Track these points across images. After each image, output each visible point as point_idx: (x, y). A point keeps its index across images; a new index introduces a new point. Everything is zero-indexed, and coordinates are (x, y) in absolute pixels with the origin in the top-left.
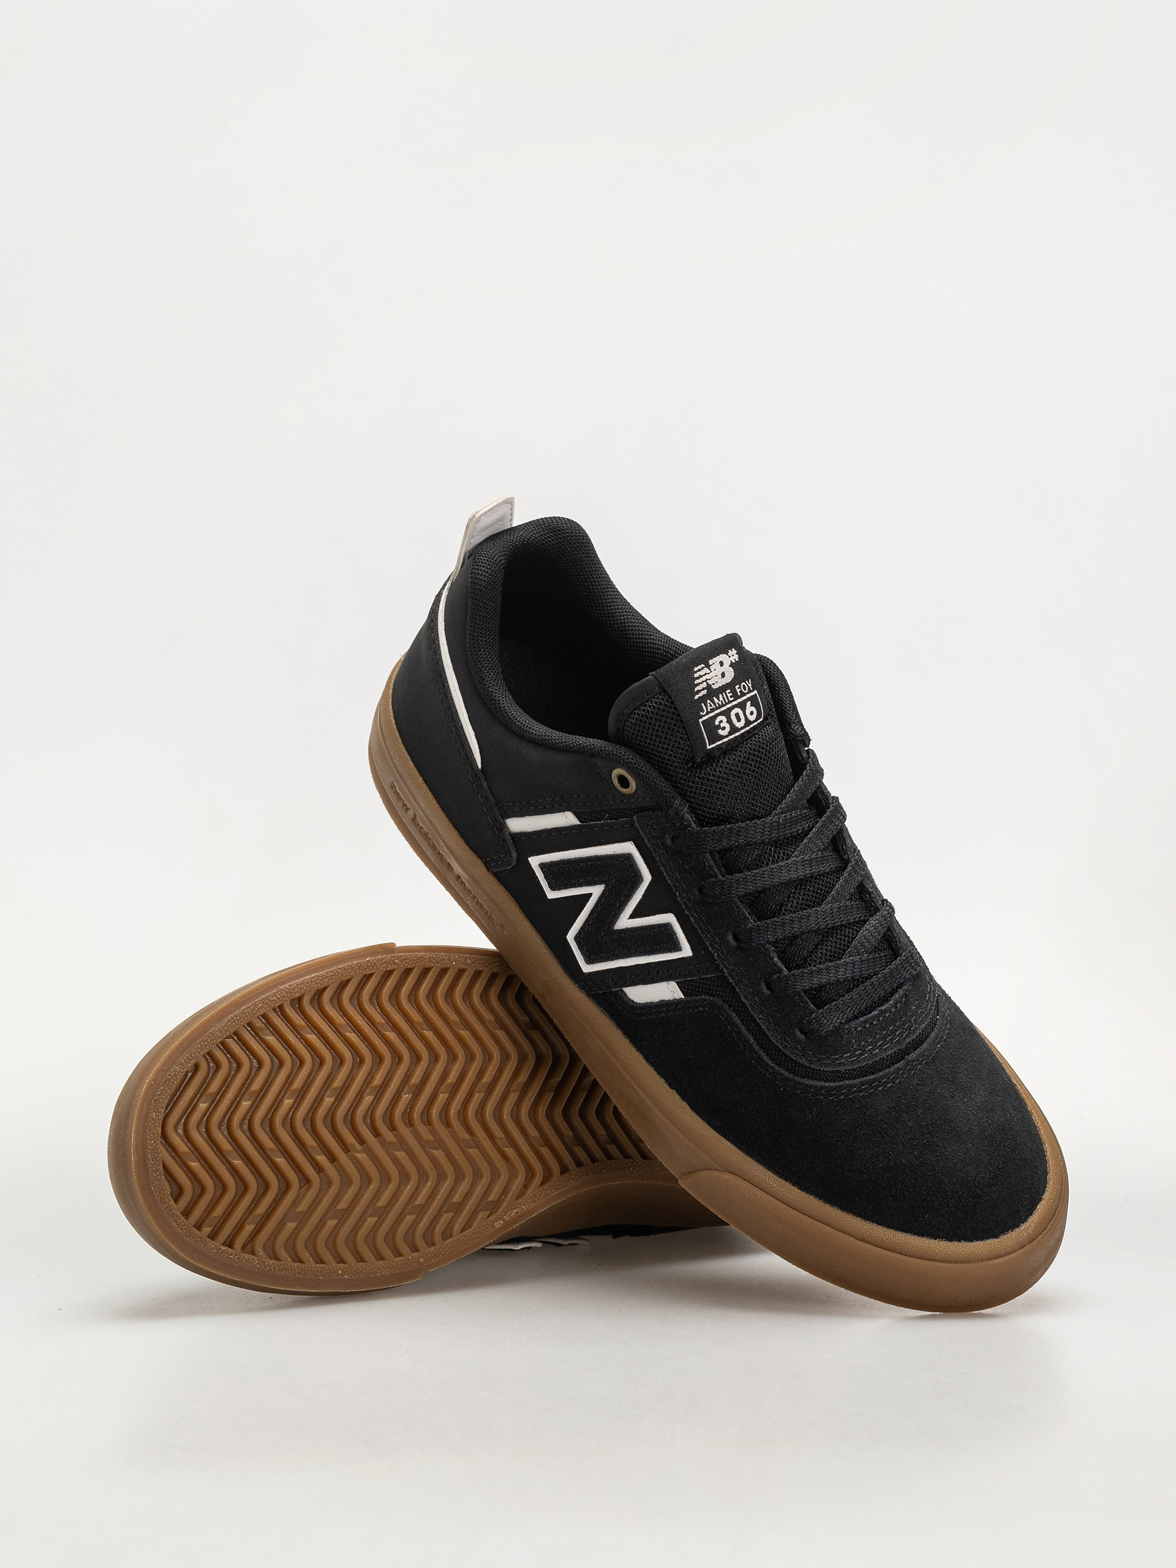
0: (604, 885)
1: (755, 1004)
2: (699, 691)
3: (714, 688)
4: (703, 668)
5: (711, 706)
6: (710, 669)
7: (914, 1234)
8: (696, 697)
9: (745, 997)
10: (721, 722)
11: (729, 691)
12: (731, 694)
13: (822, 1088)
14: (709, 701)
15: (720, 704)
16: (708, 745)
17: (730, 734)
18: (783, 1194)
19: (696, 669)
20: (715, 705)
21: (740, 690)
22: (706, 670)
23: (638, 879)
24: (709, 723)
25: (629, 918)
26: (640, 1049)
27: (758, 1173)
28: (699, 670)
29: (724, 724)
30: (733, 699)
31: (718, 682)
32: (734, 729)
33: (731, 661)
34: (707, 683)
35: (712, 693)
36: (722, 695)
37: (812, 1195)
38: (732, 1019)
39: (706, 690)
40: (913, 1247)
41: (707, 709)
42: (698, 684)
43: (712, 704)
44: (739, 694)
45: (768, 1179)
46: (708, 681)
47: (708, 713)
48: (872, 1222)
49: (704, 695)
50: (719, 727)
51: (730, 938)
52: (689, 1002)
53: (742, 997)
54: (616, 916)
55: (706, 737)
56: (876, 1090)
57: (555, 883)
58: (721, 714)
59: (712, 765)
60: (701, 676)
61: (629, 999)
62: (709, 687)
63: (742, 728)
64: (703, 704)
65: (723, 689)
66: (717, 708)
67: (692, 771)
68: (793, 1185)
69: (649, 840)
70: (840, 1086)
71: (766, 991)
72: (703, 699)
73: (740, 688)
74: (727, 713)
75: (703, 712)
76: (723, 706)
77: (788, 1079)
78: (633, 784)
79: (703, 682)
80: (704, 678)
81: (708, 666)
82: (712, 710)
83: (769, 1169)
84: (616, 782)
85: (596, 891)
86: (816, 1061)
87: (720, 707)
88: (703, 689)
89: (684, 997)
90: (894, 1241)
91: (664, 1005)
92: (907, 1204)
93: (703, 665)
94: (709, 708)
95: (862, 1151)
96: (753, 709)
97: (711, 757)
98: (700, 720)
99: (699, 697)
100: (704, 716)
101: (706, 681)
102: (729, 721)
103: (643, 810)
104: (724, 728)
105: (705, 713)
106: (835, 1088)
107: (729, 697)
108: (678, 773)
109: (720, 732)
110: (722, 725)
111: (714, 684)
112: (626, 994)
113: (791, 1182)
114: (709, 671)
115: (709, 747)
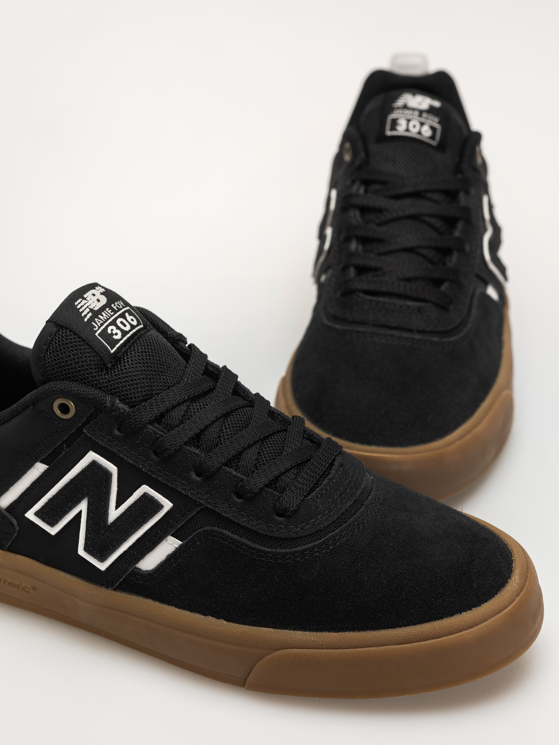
0: (87, 498)
1: (236, 513)
2: (86, 316)
3: (96, 310)
4: (81, 301)
5: (99, 322)
6: (87, 300)
7: (435, 620)
8: (86, 320)
9: (226, 512)
10: (112, 330)
11: (108, 309)
12: (110, 311)
13: (314, 547)
14: (96, 319)
15: (106, 318)
16: (110, 350)
17: (123, 336)
18: (325, 641)
19: (76, 303)
20: (102, 320)
21: (115, 307)
22: (84, 302)
23: (108, 475)
24: (104, 333)
25: (116, 510)
26: (169, 603)
27: (299, 637)
28: (79, 303)
29: (115, 331)
30: (113, 313)
31: (97, 306)
32: (124, 333)
33: (101, 292)
34: (89, 308)
35: (96, 314)
36: (104, 312)
37: (347, 631)
38: (224, 535)
39: (90, 313)
40: (439, 628)
41: (97, 325)
42: (83, 311)
43: (100, 321)
44: (117, 309)
45: (308, 637)
46: (89, 307)
47: (99, 328)
48: (400, 627)
49: (91, 317)
50: (112, 334)
51: (194, 476)
52: (187, 543)
53: (223, 514)
54: (105, 513)
55: (106, 344)
56: (354, 532)
57: (52, 520)
58: (110, 324)
59: (121, 363)
60: (82, 307)
61: (144, 571)
62: (91, 310)
63: (130, 331)
64: (93, 323)
65: (103, 309)
66: (105, 322)
67: (108, 374)
68: (329, 632)
69: (102, 440)
70: (327, 540)
71: (239, 501)
72: (92, 319)
73: (115, 305)
74: (114, 323)
75: (95, 328)
76: (108, 319)
77: (286, 554)
78: (71, 405)
79: (85, 309)
80: (85, 306)
81: (85, 299)
82: (102, 325)
83: (305, 631)
84: (58, 412)
85: (83, 507)
86: (300, 530)
87: (106, 321)
88: (88, 313)
89: (181, 543)
90: (424, 631)
91: (171, 558)
92: (419, 601)
93: (80, 300)
94: (99, 324)
95: (367, 578)
96: (132, 317)
97: (117, 358)
98: (97, 334)
99: (88, 319)
100: (98, 330)
101: (87, 307)
102: (118, 328)
103: (87, 422)
104: (116, 334)
105: (97, 328)
106: (323, 543)
107: (110, 313)
108: (99, 380)
109: (115, 337)
110: (114, 332)
111: (94, 307)
112: (140, 569)
113: (326, 630)
114: (87, 301)
115: (112, 351)
